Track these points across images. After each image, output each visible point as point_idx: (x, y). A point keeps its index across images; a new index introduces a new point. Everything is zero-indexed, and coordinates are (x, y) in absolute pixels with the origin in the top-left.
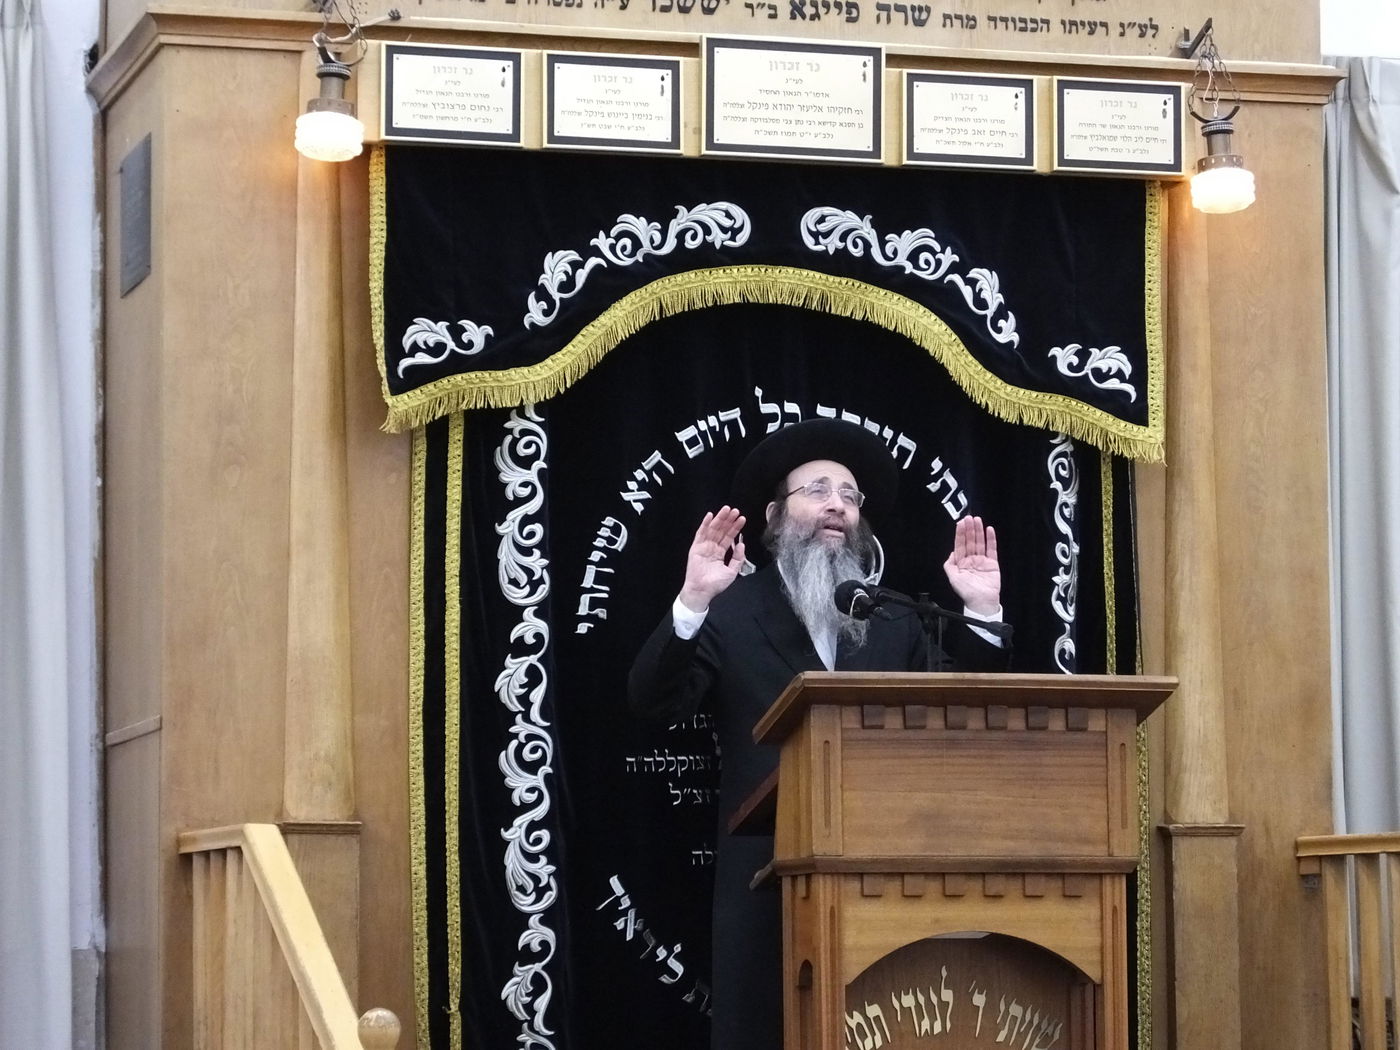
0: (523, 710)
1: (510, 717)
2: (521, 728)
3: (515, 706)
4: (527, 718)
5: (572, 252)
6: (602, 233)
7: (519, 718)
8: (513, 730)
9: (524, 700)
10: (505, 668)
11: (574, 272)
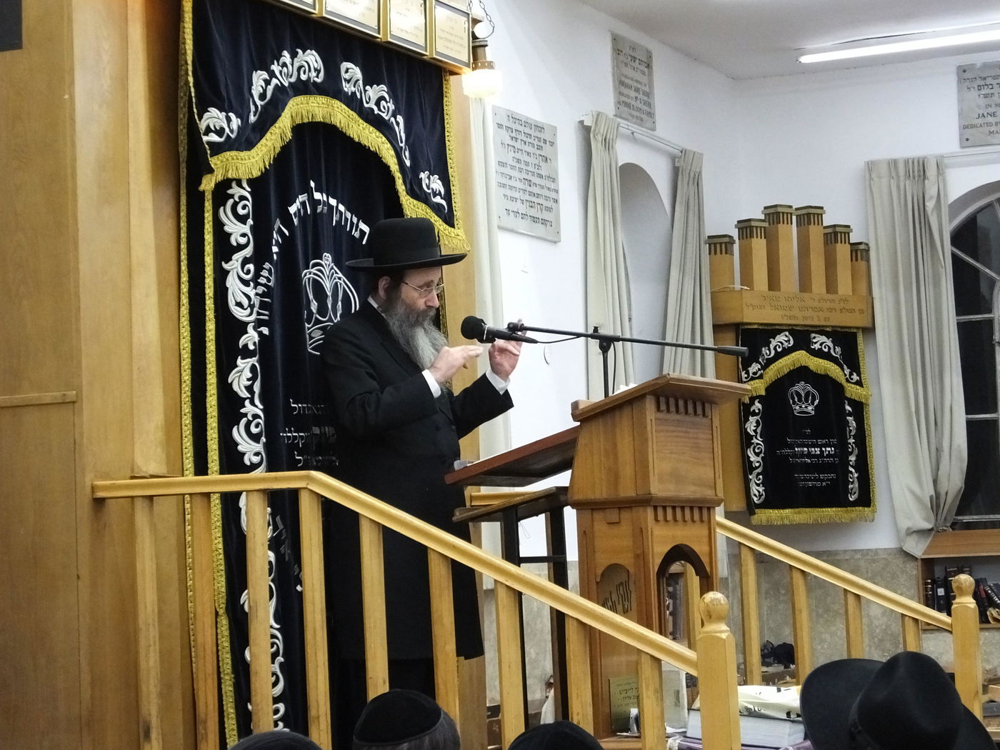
0: (249, 396)
1: (241, 402)
2: (248, 409)
3: (244, 394)
4: (252, 403)
5: (264, 72)
6: (275, 62)
7: (247, 403)
8: (243, 411)
9: (250, 389)
10: (237, 366)
11: (266, 87)
